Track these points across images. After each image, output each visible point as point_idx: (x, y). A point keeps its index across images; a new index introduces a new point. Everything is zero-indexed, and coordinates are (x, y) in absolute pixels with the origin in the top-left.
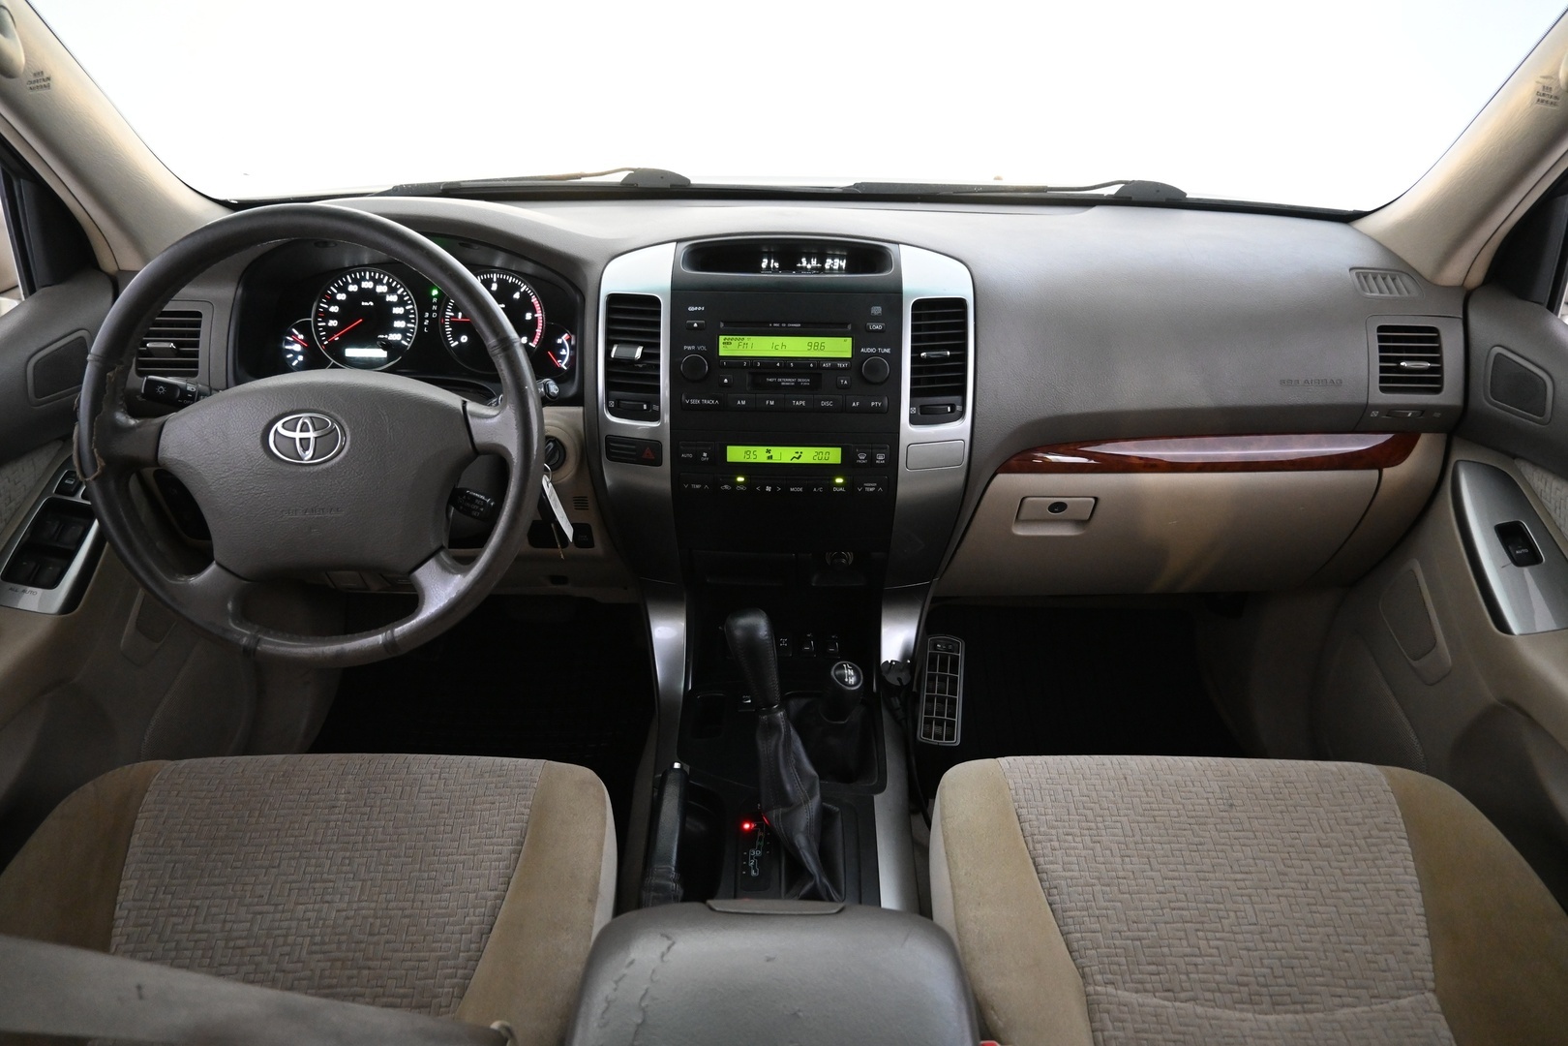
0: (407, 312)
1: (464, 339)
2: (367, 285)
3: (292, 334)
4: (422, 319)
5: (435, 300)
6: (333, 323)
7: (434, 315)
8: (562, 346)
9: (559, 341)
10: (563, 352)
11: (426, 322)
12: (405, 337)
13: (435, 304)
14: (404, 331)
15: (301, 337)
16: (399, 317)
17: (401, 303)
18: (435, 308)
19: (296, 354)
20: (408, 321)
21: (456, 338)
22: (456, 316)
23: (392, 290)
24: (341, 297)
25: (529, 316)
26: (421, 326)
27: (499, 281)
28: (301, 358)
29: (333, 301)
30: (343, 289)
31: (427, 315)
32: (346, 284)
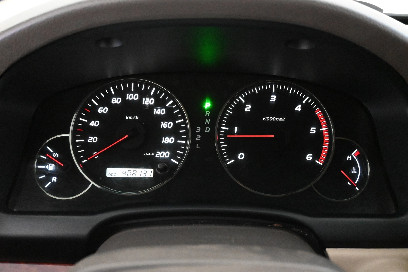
0: (177, 127)
1: (241, 156)
2: (132, 97)
3: (45, 152)
4: (194, 134)
5: (208, 113)
6: (93, 139)
7: (208, 130)
8: (353, 163)
9: (349, 158)
10: (354, 171)
11: (198, 138)
12: (174, 155)
13: (207, 117)
14: (172, 148)
15: (56, 155)
16: (167, 132)
17: (169, 116)
18: (208, 122)
19: (49, 175)
20: (178, 136)
21: (233, 155)
22: (231, 132)
23: (159, 103)
24: (103, 110)
25: (313, 130)
26: (193, 142)
27: (277, 92)
28: (54, 179)
29: (94, 115)
30: (105, 102)
31: (199, 130)
32: (110, 96)
